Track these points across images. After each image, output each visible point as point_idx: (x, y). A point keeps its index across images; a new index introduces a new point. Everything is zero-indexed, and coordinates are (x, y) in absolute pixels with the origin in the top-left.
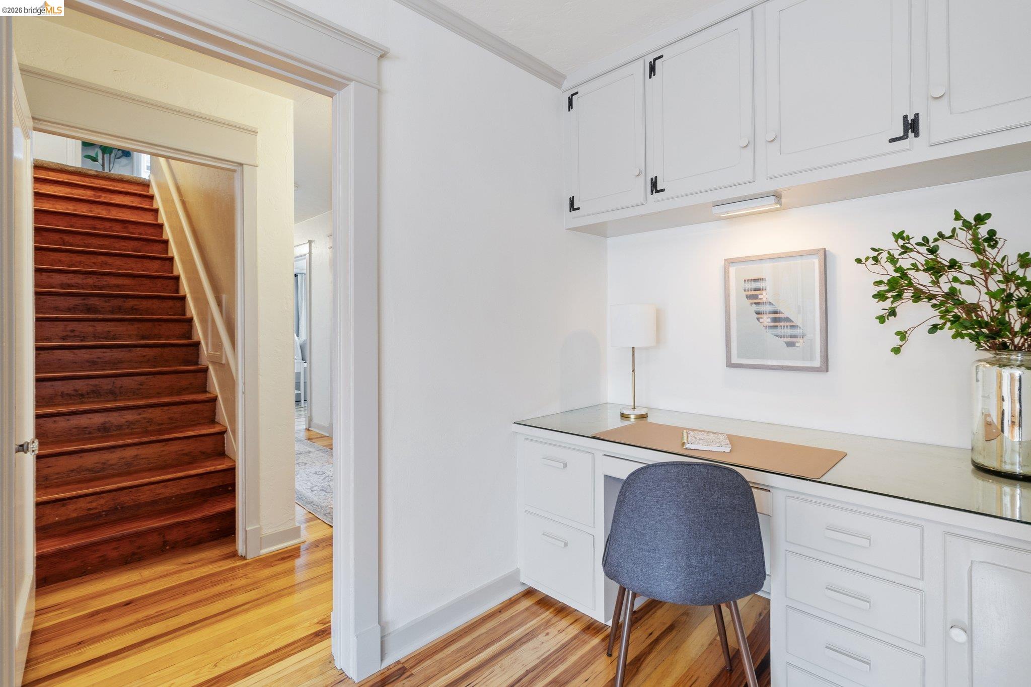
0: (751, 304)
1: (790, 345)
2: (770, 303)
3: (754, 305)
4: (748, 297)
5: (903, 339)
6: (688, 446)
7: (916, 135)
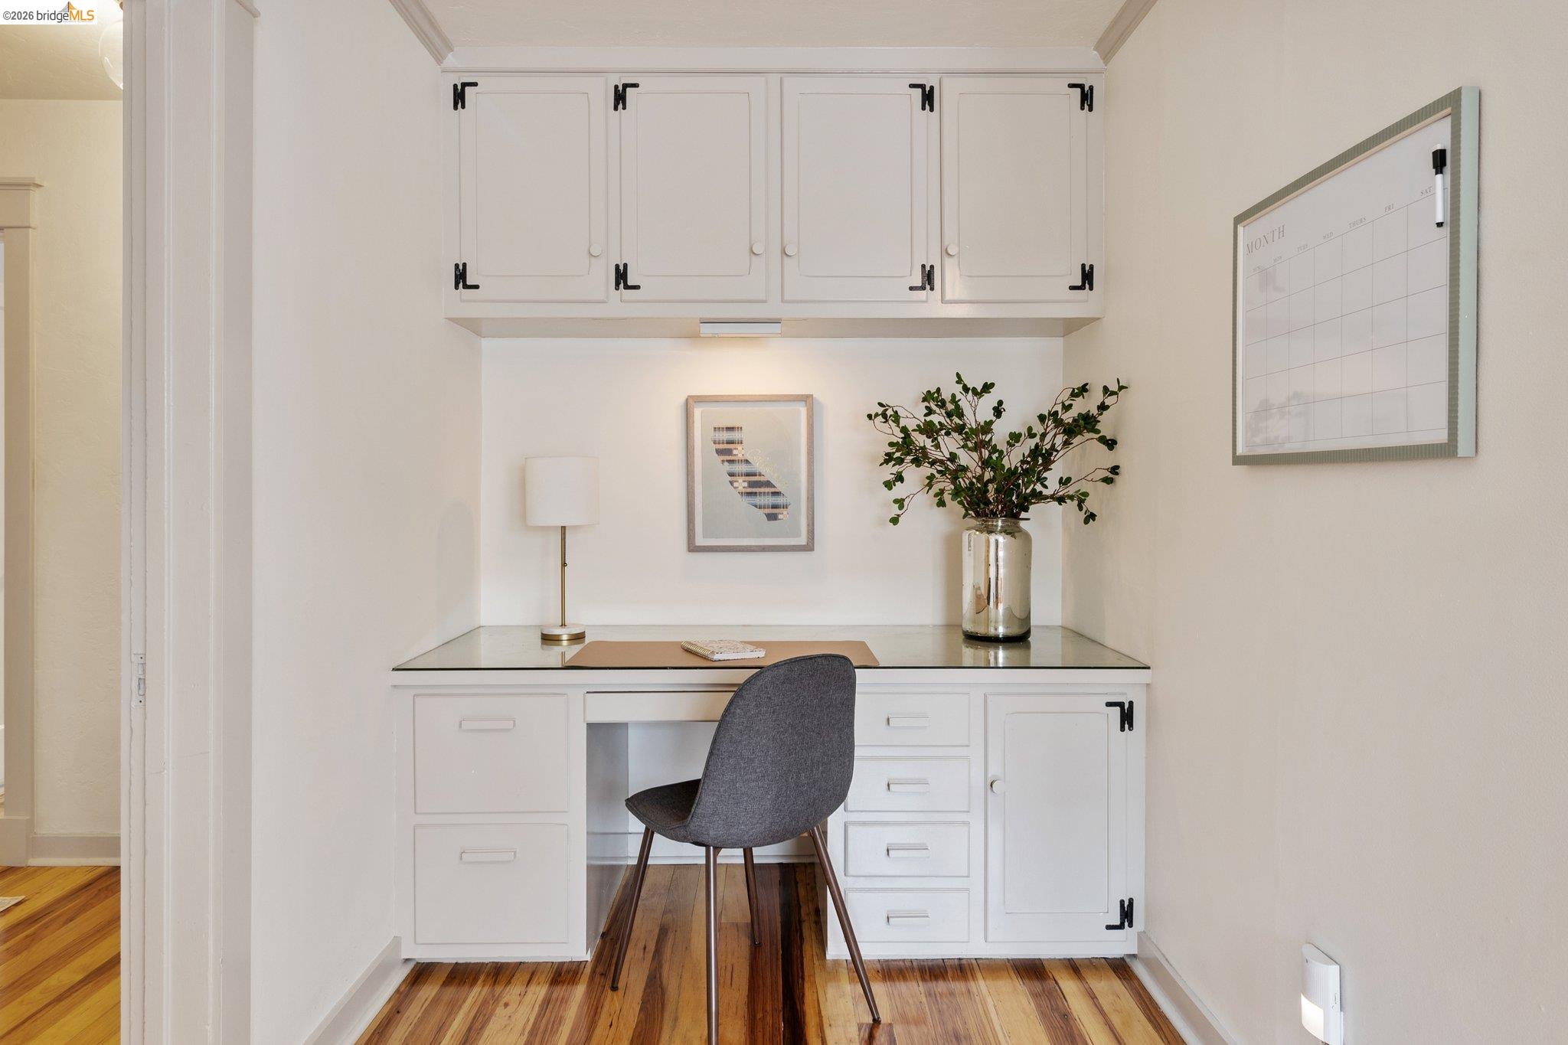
0: (723, 461)
1: (772, 517)
2: (747, 461)
3: (726, 464)
4: (719, 452)
5: (901, 507)
6: (717, 657)
7: (932, 289)
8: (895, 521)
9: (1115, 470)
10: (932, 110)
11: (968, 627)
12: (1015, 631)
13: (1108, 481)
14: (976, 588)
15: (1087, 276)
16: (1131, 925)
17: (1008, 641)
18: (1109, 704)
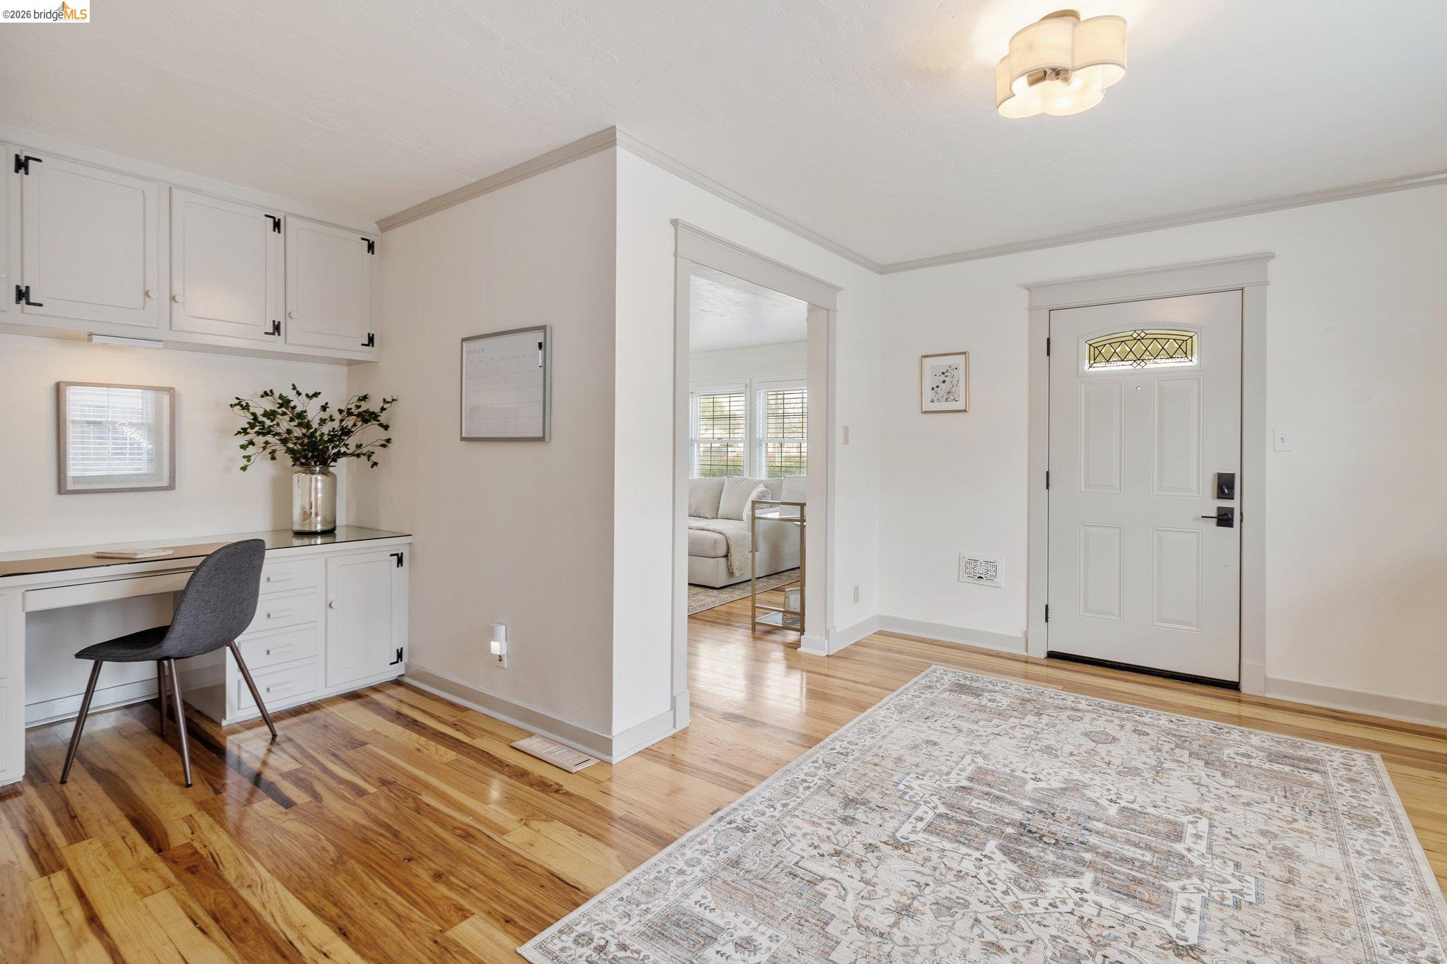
5: (249, 461)
6: (139, 556)
7: (279, 335)
8: (244, 469)
9: (388, 441)
10: (279, 232)
11: (297, 528)
12: (329, 527)
13: (383, 446)
14: (303, 508)
15: (371, 340)
16: (401, 661)
17: (324, 533)
18: (392, 555)
